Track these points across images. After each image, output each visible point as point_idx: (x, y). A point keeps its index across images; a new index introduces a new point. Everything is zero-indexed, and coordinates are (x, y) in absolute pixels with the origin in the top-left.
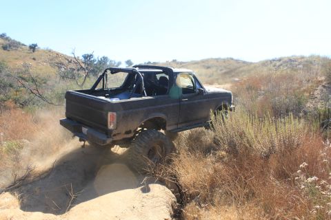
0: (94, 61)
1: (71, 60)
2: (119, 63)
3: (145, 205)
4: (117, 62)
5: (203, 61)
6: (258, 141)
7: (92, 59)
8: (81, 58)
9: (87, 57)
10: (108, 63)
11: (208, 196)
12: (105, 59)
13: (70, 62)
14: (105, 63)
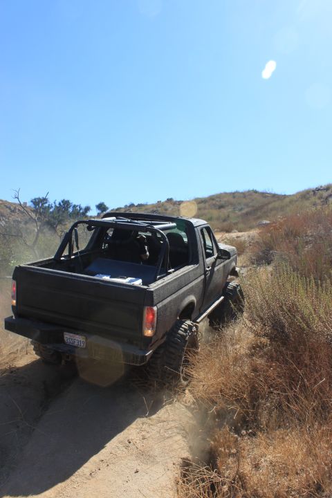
0: (49, 207)
1: (15, 208)
2: (87, 209)
3: (148, 435)
4: (83, 206)
5: (212, 198)
6: (320, 318)
7: (47, 205)
8: (29, 204)
9: (39, 202)
10: (71, 210)
11: (248, 415)
12: (66, 204)
13: (13, 211)
14: (67, 209)
